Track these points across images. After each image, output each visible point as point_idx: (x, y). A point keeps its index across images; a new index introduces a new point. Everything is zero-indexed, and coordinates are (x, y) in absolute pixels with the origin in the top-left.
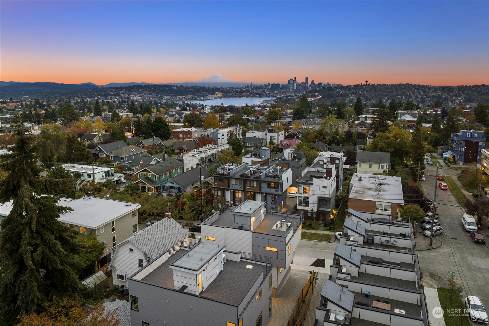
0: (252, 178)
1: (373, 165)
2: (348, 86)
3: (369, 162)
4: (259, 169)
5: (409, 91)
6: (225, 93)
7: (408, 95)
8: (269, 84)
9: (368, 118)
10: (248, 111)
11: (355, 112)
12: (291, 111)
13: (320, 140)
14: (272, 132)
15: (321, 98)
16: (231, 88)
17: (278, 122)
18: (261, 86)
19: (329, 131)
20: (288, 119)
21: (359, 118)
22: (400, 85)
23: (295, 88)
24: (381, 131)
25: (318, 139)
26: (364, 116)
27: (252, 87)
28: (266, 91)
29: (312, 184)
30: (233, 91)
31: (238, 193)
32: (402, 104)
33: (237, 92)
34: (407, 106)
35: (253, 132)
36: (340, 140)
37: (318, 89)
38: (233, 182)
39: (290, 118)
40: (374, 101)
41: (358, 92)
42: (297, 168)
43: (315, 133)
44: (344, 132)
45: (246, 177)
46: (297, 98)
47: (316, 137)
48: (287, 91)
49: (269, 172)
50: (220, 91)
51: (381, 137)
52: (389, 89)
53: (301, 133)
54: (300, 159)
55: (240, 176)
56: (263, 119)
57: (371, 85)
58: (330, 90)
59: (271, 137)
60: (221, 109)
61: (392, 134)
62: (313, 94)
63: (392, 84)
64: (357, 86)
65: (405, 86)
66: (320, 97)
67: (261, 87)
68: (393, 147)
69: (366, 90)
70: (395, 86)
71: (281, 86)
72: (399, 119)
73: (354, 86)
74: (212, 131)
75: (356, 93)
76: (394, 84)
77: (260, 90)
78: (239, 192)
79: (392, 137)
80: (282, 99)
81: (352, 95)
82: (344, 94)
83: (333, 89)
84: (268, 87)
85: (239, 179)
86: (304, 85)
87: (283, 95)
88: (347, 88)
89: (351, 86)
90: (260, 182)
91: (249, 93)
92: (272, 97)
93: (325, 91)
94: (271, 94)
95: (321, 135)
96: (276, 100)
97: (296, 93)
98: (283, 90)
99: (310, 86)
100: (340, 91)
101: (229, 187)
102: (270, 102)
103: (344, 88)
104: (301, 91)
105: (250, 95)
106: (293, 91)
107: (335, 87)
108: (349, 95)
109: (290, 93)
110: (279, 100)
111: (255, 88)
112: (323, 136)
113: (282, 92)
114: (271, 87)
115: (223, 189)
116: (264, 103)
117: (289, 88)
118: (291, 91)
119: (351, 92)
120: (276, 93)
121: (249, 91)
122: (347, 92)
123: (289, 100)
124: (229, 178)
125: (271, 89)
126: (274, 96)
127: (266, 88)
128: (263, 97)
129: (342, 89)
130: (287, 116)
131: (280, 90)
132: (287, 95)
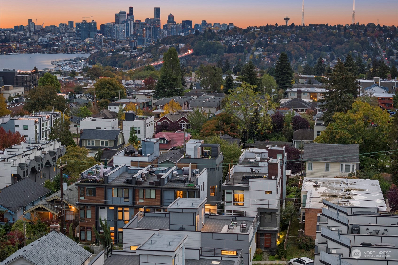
0: (147, 184)
1: (332, 167)
2: (249, 29)
3: (325, 160)
4: (153, 172)
5: (374, 41)
7: (372, 50)
8: (71, 23)
9: (304, 93)
10: (52, 82)
11: (278, 82)
12: (139, 82)
13: (226, 133)
14: (133, 120)
15: (192, 54)
17: (122, 104)
18: (53, 27)
20: (142, 99)
21: (286, 93)
22: (356, 27)
24: (339, 110)
25: (223, 131)
26: (295, 90)
27: (32, 29)
28: (64, 39)
29: (248, 189)
31: (123, 211)
32: (363, 66)
34: (373, 71)
35: (93, 120)
36: (263, 131)
37: (182, 34)
38: (114, 193)
39: (146, 95)
40: (305, 62)
41: (271, 42)
43: (215, 119)
45: (136, 184)
46: (139, 55)
47: (218, 128)
48: (114, 40)
51: (341, 119)
52: (334, 35)
53: (187, 121)
54: (215, 156)
55: (125, 182)
56: (84, 98)
57: (297, 26)
58: (211, 38)
59: (132, 128)
61: (359, 115)
62: (174, 45)
63: (339, 26)
64: (267, 28)
65: (366, 31)
66: (190, 51)
67: (52, 29)
68: (361, 138)
69: (287, 38)
70: (345, 29)
71: (99, 28)
72: (361, 94)
73: (261, 28)
75: (266, 45)
76: (344, 25)
77: (52, 36)
78: (123, 209)
79: (359, 119)
80: (103, 56)
81: (257, 49)
82: (241, 46)
83: (217, 34)
84: (68, 29)
85: (123, 188)
86: (150, 25)
87: (105, 47)
88: (247, 33)
89: (255, 30)
90: (162, 190)
91: (24, 43)
92: (80, 52)
93: (200, 39)
94: (76, 46)
95: (228, 123)
96: (90, 58)
97: (136, 43)
98: (105, 38)
99: (164, 28)
100: (232, 39)
101: (106, 202)
102: (76, 63)
103: (240, 34)
104: (145, 39)
105: (28, 48)
106: (127, 40)
107: (221, 31)
108: (251, 49)
109: (121, 44)
110: (98, 59)
111: (39, 31)
112: (231, 124)
113: (102, 41)
114: (76, 30)
115: (95, 206)
116: (66, 65)
117: (119, 33)
118: (123, 40)
119: (255, 42)
120: (89, 42)
121: (24, 38)
122: (247, 42)
123: (121, 59)
124: (107, 187)
125: (76, 35)
126: (84, 50)
127: (65, 31)
128: (59, 53)
129: (237, 35)
130: (139, 93)
131: (99, 36)
132: (114, 47)
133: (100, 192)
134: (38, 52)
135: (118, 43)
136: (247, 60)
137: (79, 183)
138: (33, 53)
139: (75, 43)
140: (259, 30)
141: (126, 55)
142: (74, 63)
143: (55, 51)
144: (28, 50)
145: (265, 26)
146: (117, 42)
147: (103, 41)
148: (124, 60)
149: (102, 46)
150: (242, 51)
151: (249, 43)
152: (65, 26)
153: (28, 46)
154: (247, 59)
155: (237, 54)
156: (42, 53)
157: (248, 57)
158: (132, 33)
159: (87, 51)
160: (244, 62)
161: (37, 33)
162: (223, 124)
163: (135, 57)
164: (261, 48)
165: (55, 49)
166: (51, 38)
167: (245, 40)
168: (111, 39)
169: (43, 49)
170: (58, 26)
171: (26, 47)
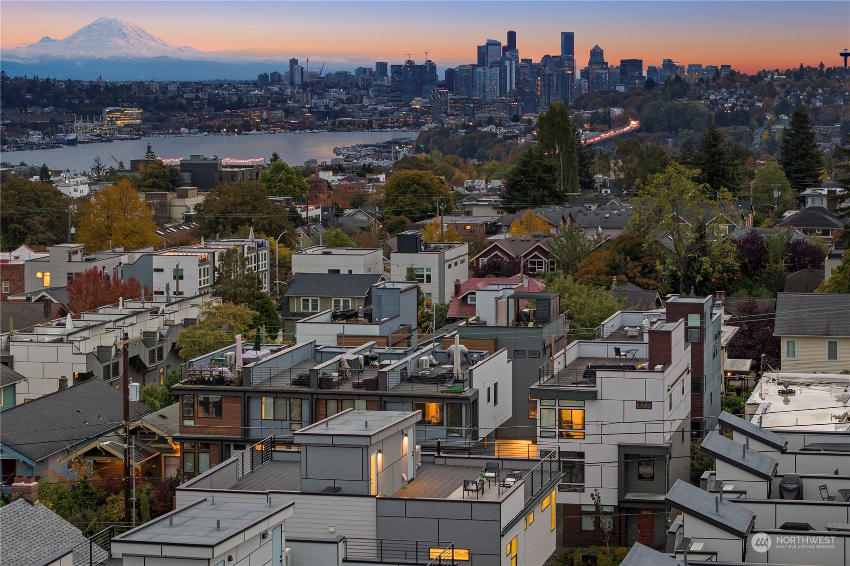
0: (347, 388)
1: (842, 348)
2: (762, 75)
3: (827, 333)
4: (374, 358)
6: (159, 108)
8: (382, 66)
10: (289, 181)
12: (496, 183)
13: (632, 280)
14: (416, 250)
15: (637, 130)
16: (185, 84)
18: (343, 75)
19: (668, 242)
20: (484, 215)
21: (802, 198)
23: (512, 84)
25: (623, 277)
26: (824, 191)
27: (298, 80)
28: (365, 101)
29: (593, 396)
30: (197, 98)
33: (217, 105)
35: (325, 253)
36: (716, 275)
37: (621, 89)
38: (265, 408)
39: (495, 207)
41: (808, 102)
42: (534, 354)
43: (608, 249)
44: (734, 241)
45: (320, 386)
46: (524, 134)
47: (614, 269)
48: (474, 102)
49: (419, 364)
50: (131, 102)
53: (546, 254)
54: (543, 321)
55: (293, 383)
56: (361, 217)
58: (679, 95)
59: (410, 270)
60: (151, 175)
62: (601, 110)
64: (801, 74)
66: (634, 123)
67: (341, 80)
69: (843, 93)
71: (441, 76)
73: (788, 73)
74: (125, 259)
77: (341, 94)
80: (448, 135)
81: (778, 118)
82: (744, 112)
83: (692, 87)
84: (375, 80)
85: (288, 396)
86: (553, 70)
87: (455, 117)
88: (757, 84)
89: (775, 77)
90: (381, 401)
91: (279, 109)
92: (399, 127)
93: (655, 98)
94: (391, 116)
95: (636, 258)
96: (418, 141)
97: (520, 108)
98: (454, 97)
99: (582, 76)
100: (725, 97)
101: (246, 432)
102: (388, 152)
103: (741, 86)
104: (541, 100)
105: (285, 120)
106: (503, 101)
107: (701, 80)
108: (765, 118)
109: (489, 111)
110: (435, 143)
111: (312, 84)
112: (643, 260)
113: (446, 105)
114: (393, 82)
115: (219, 443)
116: (366, 155)
117: (484, 86)
118: (494, 101)
119: (775, 104)
120: (418, 107)
121: (280, 99)
122: (758, 104)
123: (484, 141)
124: (247, 395)
125: (393, 91)
126: (409, 125)
127: (369, 84)
128: (354, 130)
129: (735, 87)
130: (480, 203)
131: (440, 94)
132: (474, 117)
133: (232, 408)
134: (307, 128)
135: (482, 108)
136: (755, 141)
137: (181, 385)
138: (297, 132)
139: (389, 108)
140: (784, 77)
141: (496, 134)
142: (384, 152)
143: (345, 126)
144: (287, 125)
145: (798, 68)
146: (479, 105)
147: (449, 104)
148: (490, 144)
149: (447, 115)
150: (746, 122)
151: (760, 104)
152: (368, 74)
153: (286, 117)
154: (757, 140)
155: (735, 129)
156: (317, 131)
157: (759, 136)
158: (514, 87)
159: (415, 126)
160: (750, 146)
161: (308, 89)
162: (625, 260)
163: (516, 137)
164: (787, 115)
165: (346, 123)
166: (338, 99)
167: (752, 100)
168: (467, 100)
169: (319, 123)
170: (354, 73)
171: (281, 118)
